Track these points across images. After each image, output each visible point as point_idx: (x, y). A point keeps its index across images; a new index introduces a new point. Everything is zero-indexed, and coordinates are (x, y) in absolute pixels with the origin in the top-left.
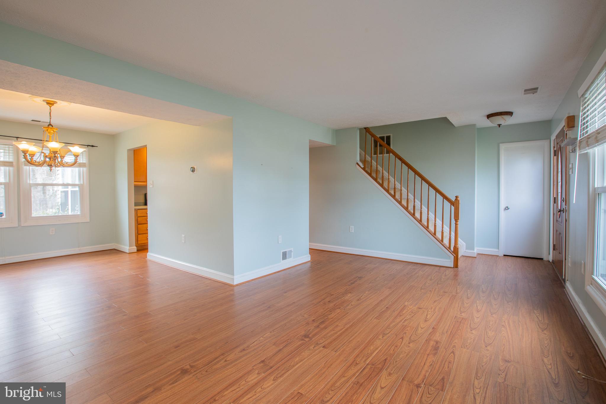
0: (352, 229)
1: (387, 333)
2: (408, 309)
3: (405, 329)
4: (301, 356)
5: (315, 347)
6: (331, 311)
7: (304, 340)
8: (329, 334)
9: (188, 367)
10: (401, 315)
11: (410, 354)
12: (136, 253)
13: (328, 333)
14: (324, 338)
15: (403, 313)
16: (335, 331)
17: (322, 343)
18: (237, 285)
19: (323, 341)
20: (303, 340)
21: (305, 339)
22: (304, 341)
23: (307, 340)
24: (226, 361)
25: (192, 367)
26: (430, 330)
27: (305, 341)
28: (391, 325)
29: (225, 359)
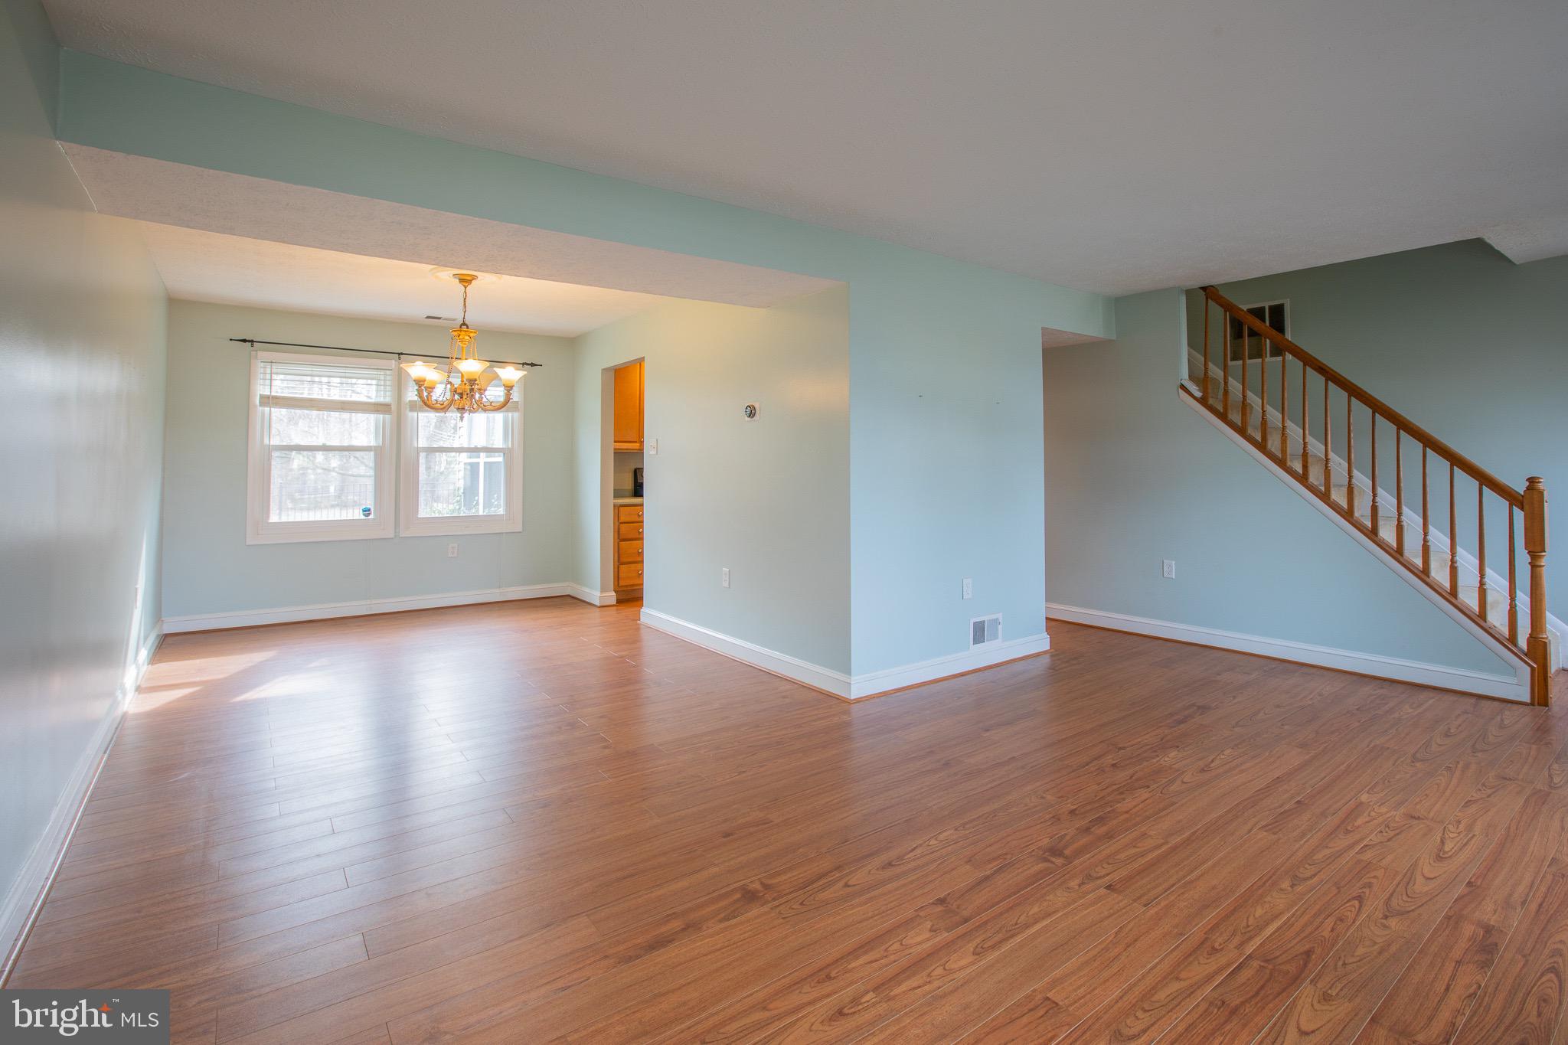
0: (1171, 568)
1: (1306, 876)
2: (1373, 814)
3: (1368, 872)
4: (1045, 904)
5: (1083, 883)
6: (1122, 793)
7: (1049, 861)
8: (1122, 856)
9: (757, 886)
10: (1349, 828)
11: (1393, 949)
12: (615, 608)
13: (1118, 852)
14: (1109, 864)
15: (1356, 824)
16: (1138, 850)
17: (1104, 876)
18: (858, 701)
19: (1103, 872)
20: (1046, 860)
21: (1054, 860)
22: (1050, 865)
23: (1059, 861)
24: (847, 885)
25: (766, 887)
26: (1460, 889)
27: (1054, 863)
28: (1319, 856)
29: (845, 880)
